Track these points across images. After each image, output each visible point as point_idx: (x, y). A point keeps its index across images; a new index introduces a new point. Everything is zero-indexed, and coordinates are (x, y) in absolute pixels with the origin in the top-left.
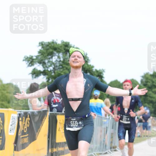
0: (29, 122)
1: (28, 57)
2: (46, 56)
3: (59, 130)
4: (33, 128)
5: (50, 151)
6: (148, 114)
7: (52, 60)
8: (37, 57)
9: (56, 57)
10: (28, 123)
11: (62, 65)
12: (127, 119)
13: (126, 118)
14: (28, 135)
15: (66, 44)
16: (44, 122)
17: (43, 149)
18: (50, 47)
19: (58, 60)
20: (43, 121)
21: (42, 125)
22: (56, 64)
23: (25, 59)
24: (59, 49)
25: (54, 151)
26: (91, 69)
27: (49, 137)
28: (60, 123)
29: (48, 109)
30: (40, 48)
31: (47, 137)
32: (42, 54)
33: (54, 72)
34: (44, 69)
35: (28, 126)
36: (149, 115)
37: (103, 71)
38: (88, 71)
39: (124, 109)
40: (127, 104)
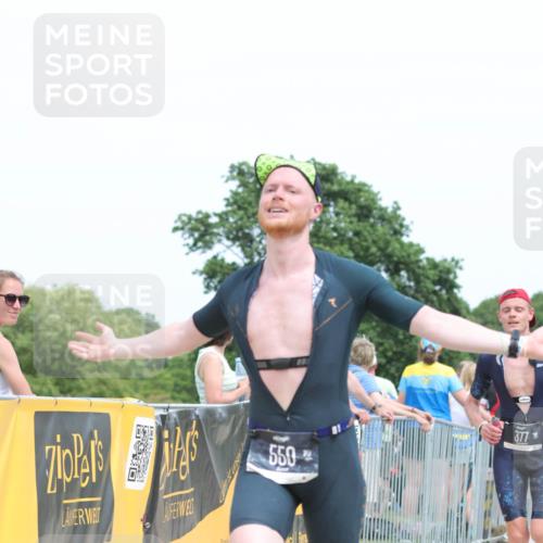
0: (194, 445)
1: (190, 218)
4: (210, 464)
8: (223, 217)
12: (531, 436)
13: (527, 433)
14: (192, 489)
15: (324, 173)
23: (179, 224)
26: (413, 258)
30: (234, 185)
34: (247, 261)
35: (193, 459)
37: (453, 263)
38: (402, 266)
39: (517, 400)
40: (526, 380)
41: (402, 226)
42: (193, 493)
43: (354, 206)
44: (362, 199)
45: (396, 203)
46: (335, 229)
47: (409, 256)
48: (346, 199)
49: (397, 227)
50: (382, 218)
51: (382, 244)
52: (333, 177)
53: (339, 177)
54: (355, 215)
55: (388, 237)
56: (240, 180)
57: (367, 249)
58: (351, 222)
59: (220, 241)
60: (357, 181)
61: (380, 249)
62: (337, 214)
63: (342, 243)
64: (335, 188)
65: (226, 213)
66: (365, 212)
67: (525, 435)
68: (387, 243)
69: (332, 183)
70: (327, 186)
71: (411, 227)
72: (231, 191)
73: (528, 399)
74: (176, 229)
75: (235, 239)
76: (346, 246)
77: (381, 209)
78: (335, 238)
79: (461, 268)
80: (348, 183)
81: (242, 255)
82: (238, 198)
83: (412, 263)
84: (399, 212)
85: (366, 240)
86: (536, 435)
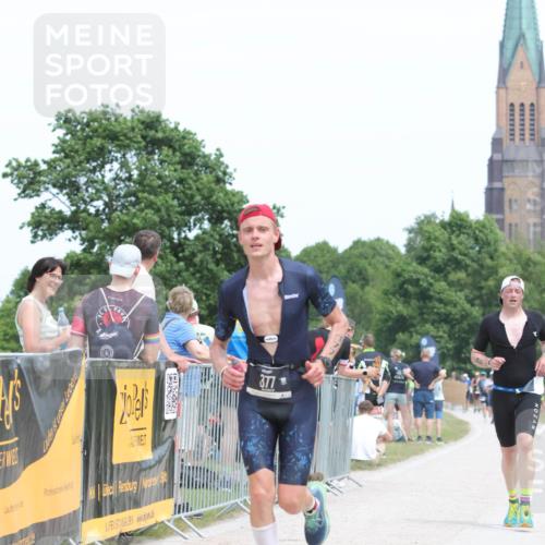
1: (19, 165)
2: (80, 163)
3: (121, 423)
4: (33, 413)
5: (91, 493)
6: (432, 359)
7: (103, 176)
8: (51, 164)
9: (116, 165)
10: (14, 398)
11: (134, 194)
12: (278, 381)
13: (274, 378)
14: (16, 439)
15: (148, 120)
16: (71, 395)
17: (67, 487)
18: (95, 131)
19: (124, 175)
20: (69, 391)
21: (66, 404)
22: (115, 188)
23: (8, 170)
24: (125, 135)
25: (104, 495)
27: (86, 446)
28: (124, 395)
29: (85, 346)
30: (61, 132)
31: (79, 446)
32: (66, 156)
33: (109, 219)
34: (73, 208)
35: (17, 408)
36: (436, 364)
37: (275, 211)
38: (225, 215)
39: (261, 339)
40: (272, 316)
41: (225, 173)
42: (18, 442)
43: (178, 154)
44: (186, 147)
45: (218, 150)
46: (159, 177)
47: (233, 205)
48: (170, 147)
49: (220, 174)
50: (206, 166)
51: (205, 192)
52: (157, 124)
53: (163, 125)
54: (180, 163)
55: (213, 185)
56: (67, 129)
57: (192, 197)
58: (175, 170)
59: (47, 189)
60: (181, 128)
61: (204, 198)
62: (162, 162)
63: (166, 192)
64: (160, 135)
65: (54, 161)
66: (189, 159)
67: (271, 380)
68: (212, 191)
69: (157, 131)
70: (152, 133)
71: (234, 175)
72: (59, 138)
73: (275, 338)
74: (5, 175)
75: (61, 187)
76: (171, 195)
77: (205, 156)
78: (160, 187)
79: (282, 216)
80: (172, 130)
81: (68, 203)
82: (65, 145)
83: (235, 211)
84: (221, 159)
85: (190, 188)
86: (283, 380)
